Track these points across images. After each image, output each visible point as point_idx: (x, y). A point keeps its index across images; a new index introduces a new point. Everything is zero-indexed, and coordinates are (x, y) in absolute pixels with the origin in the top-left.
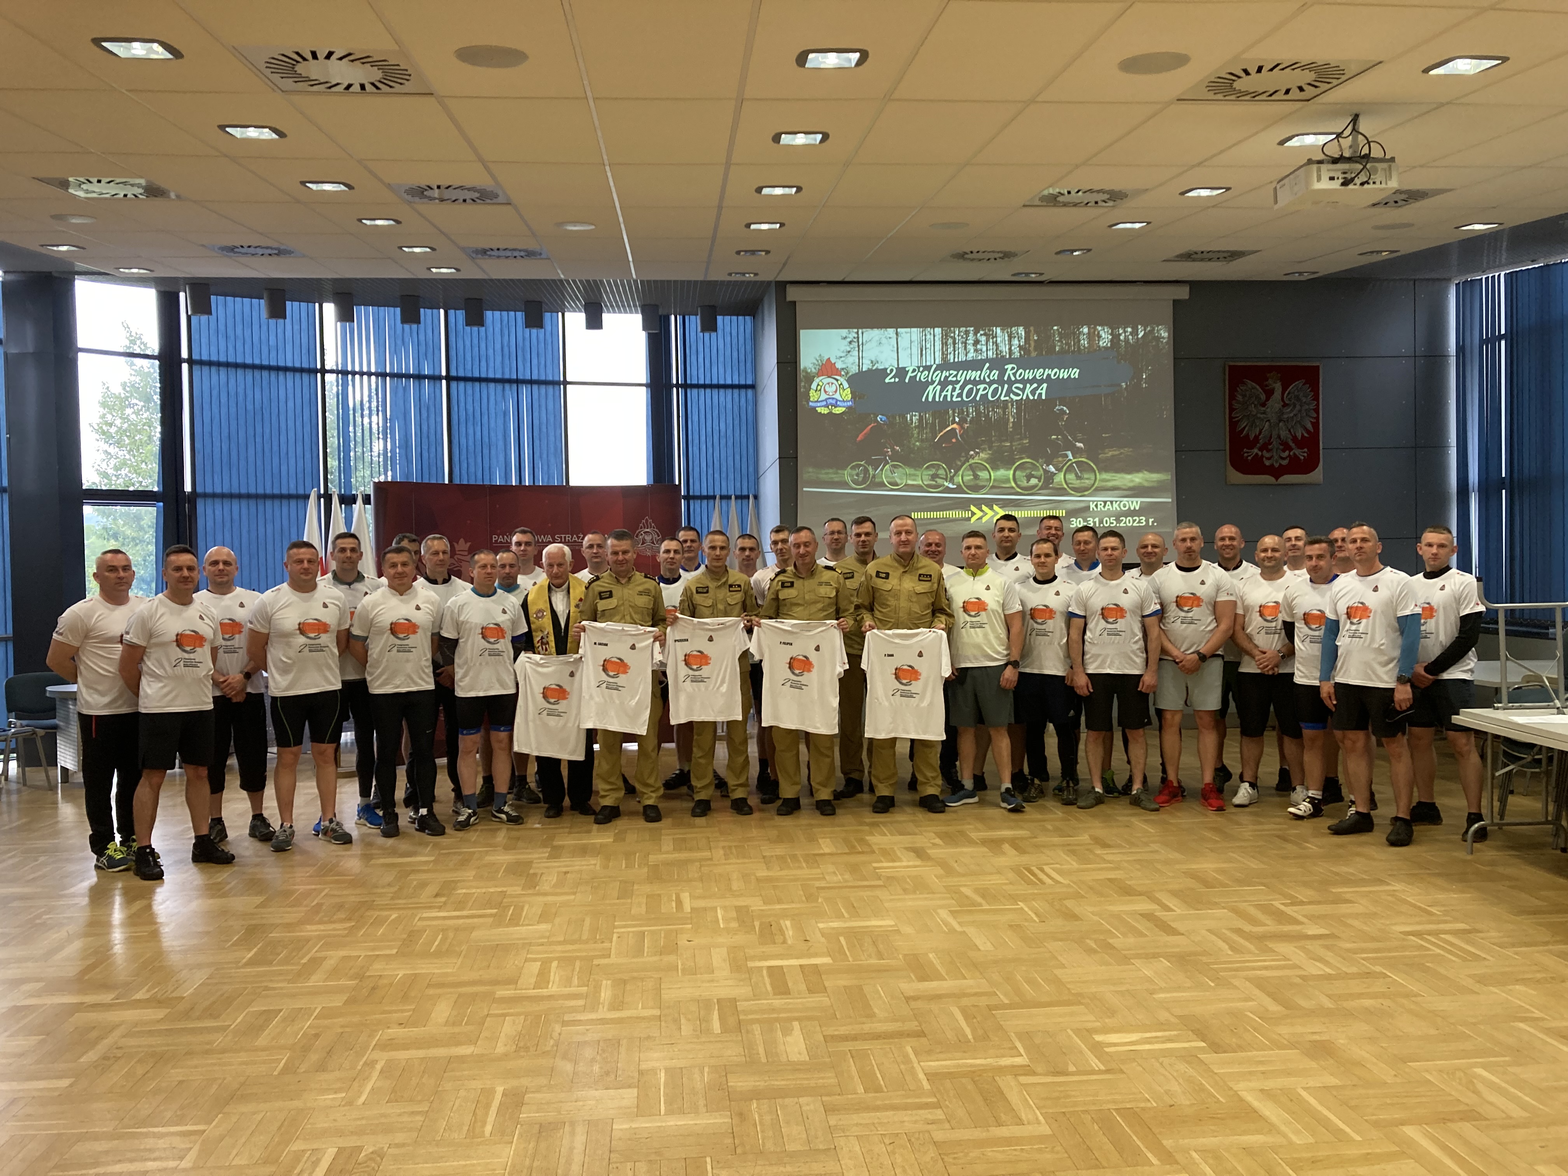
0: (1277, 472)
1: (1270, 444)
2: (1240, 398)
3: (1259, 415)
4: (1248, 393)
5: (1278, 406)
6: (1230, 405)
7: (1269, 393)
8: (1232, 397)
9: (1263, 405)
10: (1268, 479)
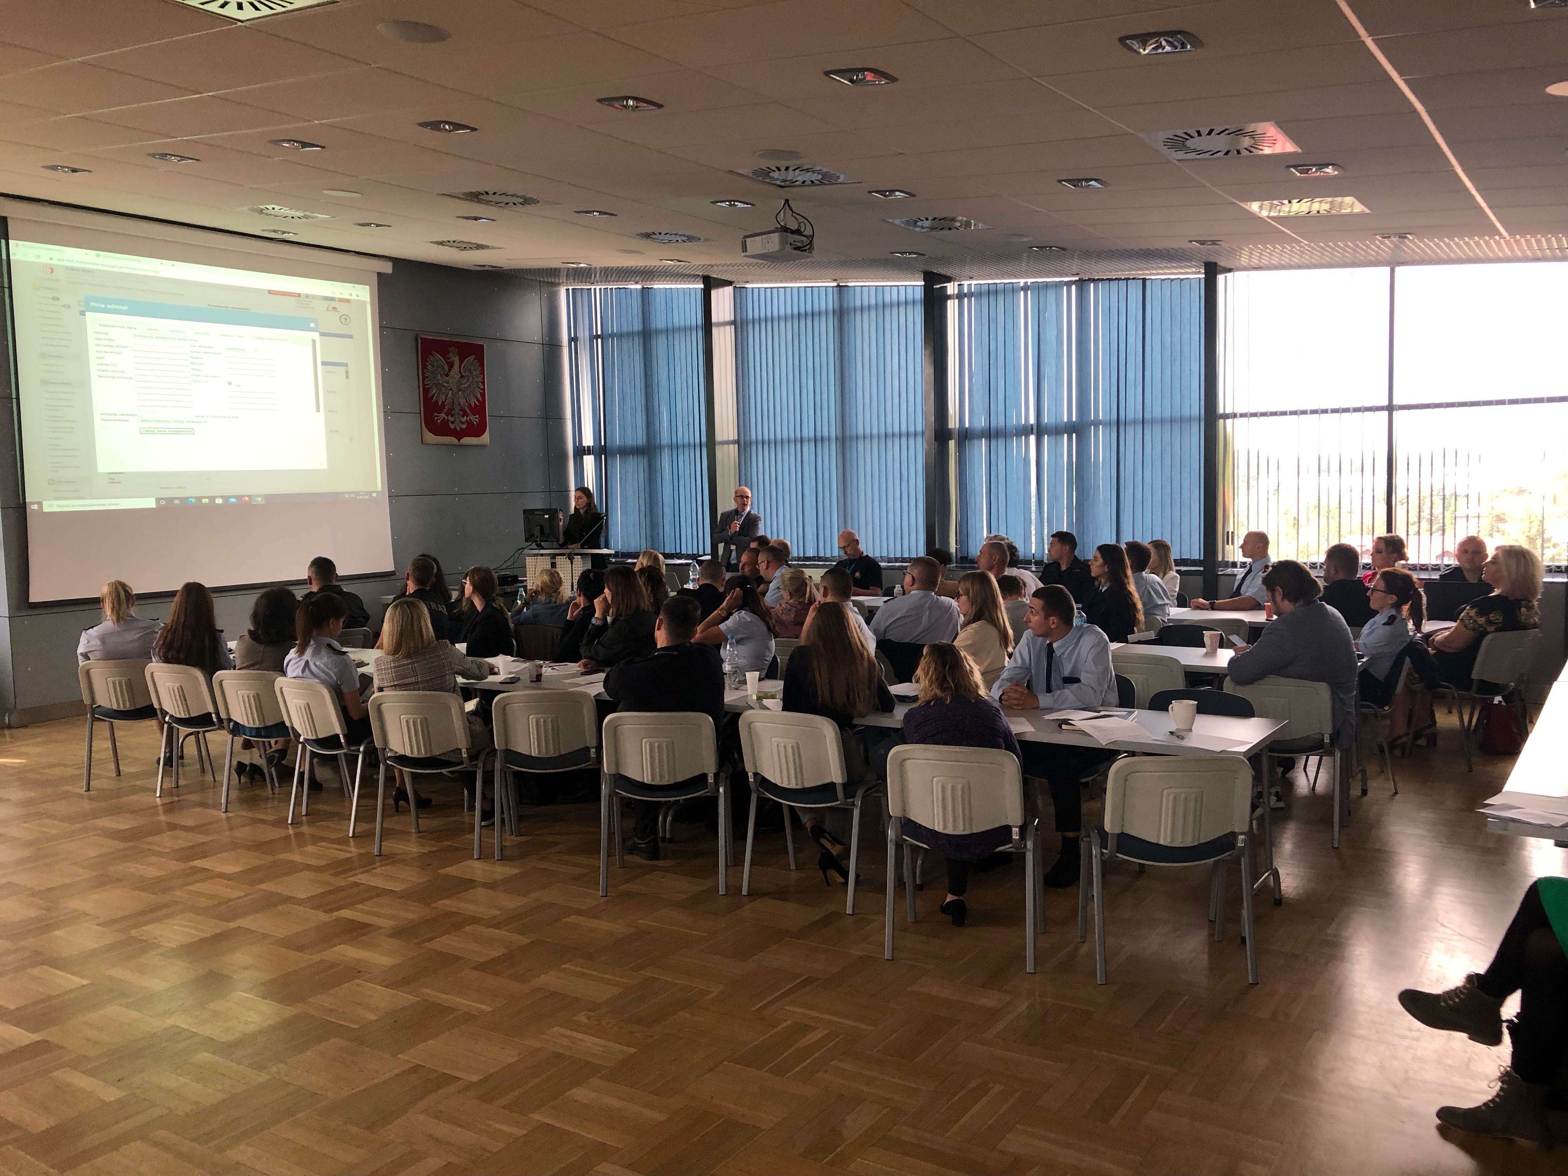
0: (459, 435)
1: (453, 410)
2: (430, 367)
3: (444, 384)
4: (435, 364)
5: (458, 377)
6: (423, 373)
7: (451, 365)
8: (424, 367)
9: (447, 375)
10: (453, 440)
